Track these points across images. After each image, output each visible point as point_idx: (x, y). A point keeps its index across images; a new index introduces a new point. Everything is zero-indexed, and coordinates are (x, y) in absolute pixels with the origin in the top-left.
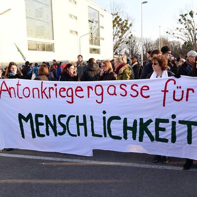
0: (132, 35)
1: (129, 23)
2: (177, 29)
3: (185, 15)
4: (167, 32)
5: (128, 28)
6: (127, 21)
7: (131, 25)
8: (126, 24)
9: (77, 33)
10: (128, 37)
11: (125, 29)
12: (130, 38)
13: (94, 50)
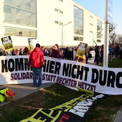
0: (115, 33)
5: (113, 30)
6: (112, 26)
7: (114, 28)
9: (92, 32)
10: (112, 34)
11: (111, 30)
12: (113, 34)
13: (99, 40)
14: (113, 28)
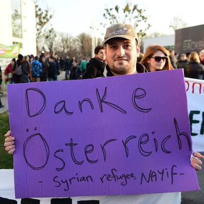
0: (52, 29)
1: (49, 14)
2: (101, 24)
3: (111, 9)
4: (91, 27)
5: (48, 20)
6: (47, 12)
7: (51, 17)
8: (46, 15)
10: (47, 30)
12: (50, 31)
14: (48, 17)
